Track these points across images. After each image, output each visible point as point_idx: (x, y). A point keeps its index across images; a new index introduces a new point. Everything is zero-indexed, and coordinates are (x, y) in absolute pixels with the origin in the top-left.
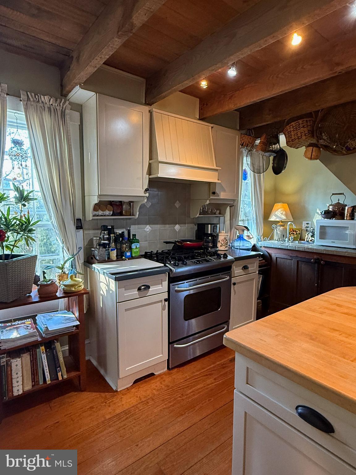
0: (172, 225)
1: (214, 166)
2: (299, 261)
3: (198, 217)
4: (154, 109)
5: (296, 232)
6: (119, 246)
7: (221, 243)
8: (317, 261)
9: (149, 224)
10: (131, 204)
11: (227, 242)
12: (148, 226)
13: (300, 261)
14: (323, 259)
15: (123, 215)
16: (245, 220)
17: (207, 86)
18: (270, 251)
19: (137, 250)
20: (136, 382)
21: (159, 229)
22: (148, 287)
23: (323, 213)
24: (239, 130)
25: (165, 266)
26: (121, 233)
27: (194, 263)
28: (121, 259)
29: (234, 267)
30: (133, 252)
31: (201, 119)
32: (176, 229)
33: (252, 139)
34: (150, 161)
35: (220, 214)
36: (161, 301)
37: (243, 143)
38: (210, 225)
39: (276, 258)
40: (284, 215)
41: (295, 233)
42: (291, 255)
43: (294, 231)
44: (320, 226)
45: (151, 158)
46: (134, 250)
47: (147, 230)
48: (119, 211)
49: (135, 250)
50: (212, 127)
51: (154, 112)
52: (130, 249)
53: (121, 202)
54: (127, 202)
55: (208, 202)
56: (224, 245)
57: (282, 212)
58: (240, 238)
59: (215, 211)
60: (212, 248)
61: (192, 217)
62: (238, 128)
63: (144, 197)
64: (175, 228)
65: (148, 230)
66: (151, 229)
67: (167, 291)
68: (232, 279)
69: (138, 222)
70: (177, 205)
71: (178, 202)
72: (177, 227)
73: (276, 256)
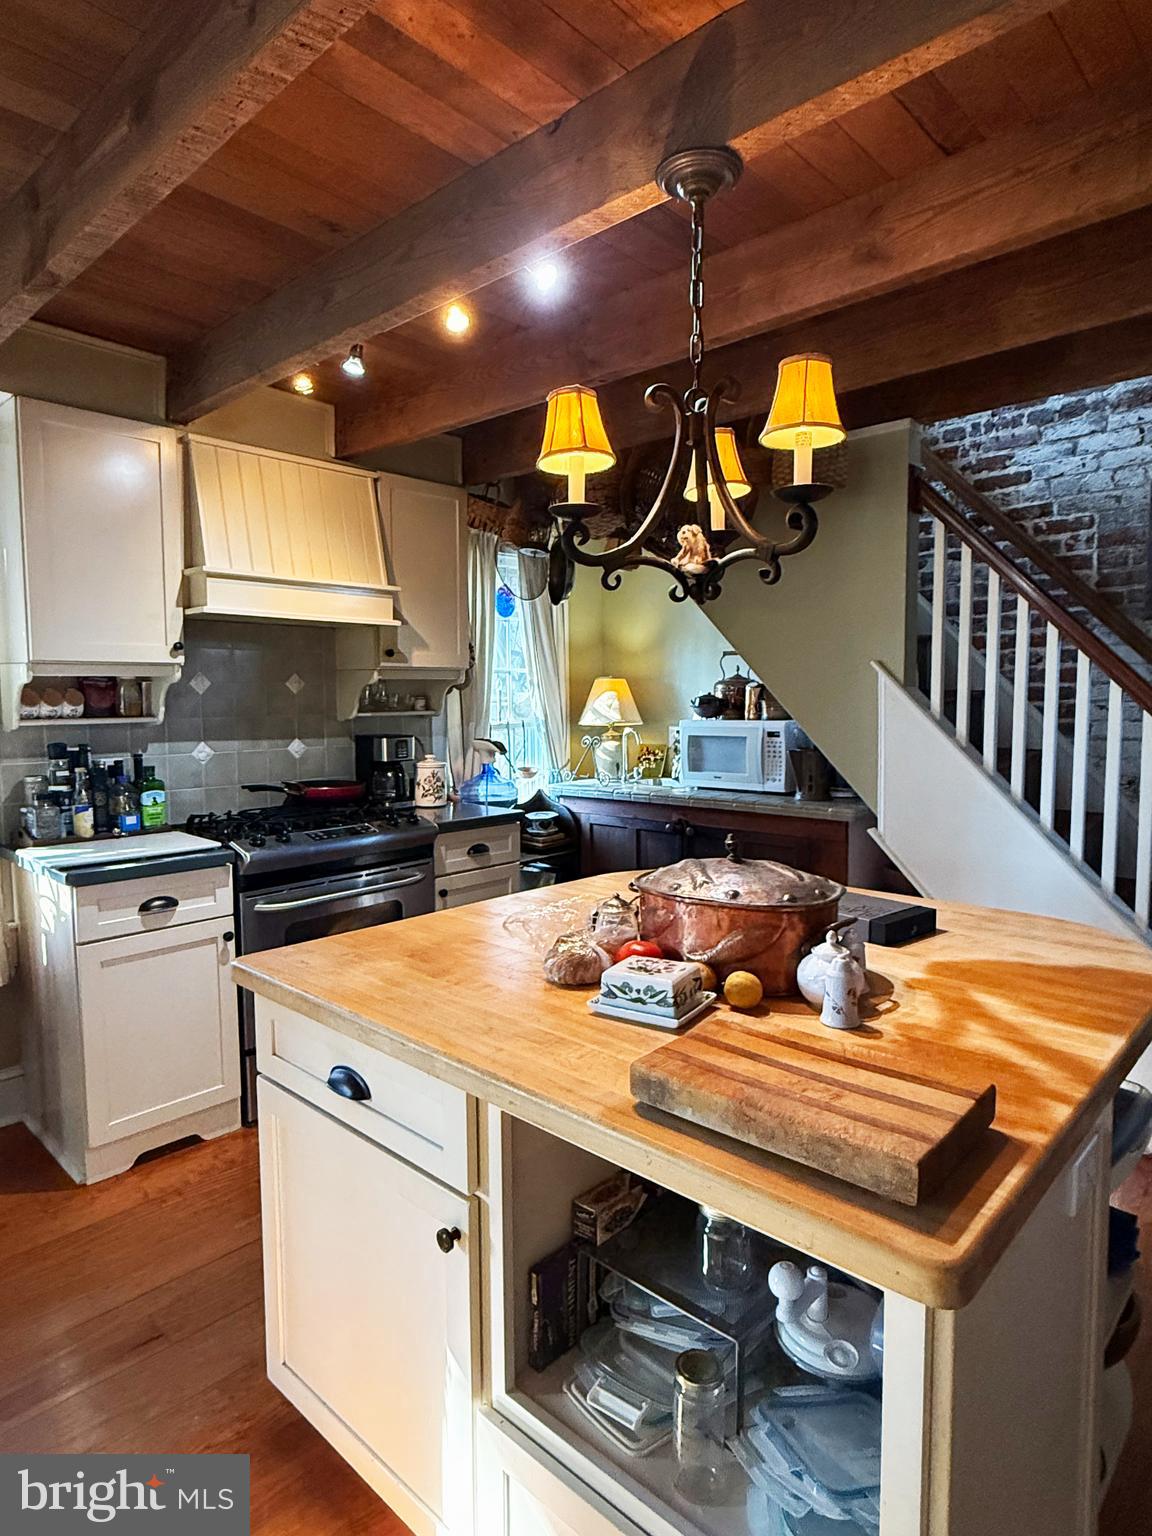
0: (280, 742)
1: (381, 583)
2: (640, 830)
3: (357, 718)
4: (191, 436)
5: (655, 755)
6: (100, 798)
7: (424, 789)
8: (677, 826)
9: (205, 740)
10: (144, 683)
11: (439, 784)
12: (203, 743)
13: (645, 830)
14: (691, 823)
15: (121, 716)
16: (516, 725)
17: (312, 391)
18: (576, 807)
19: (159, 809)
20: (145, 1159)
21: (238, 753)
22: (171, 903)
23: (697, 704)
24: (463, 485)
25: (226, 847)
26: (112, 764)
27: (313, 838)
28: (110, 835)
29: (443, 848)
30: (145, 814)
31: (344, 456)
32: (293, 753)
33: (495, 510)
34: (188, 572)
35: (427, 707)
36: (214, 940)
37: (474, 519)
38: (385, 740)
39: (591, 825)
40: (614, 709)
41: (652, 758)
42: (622, 815)
43: (649, 754)
44: (689, 737)
45: (189, 562)
46: (148, 809)
47: (200, 755)
48: (105, 705)
49: (151, 810)
50: (376, 481)
51: (193, 443)
52: (138, 807)
53: (113, 679)
54: (130, 680)
55: (376, 677)
56: (431, 792)
57: (610, 702)
58: (487, 772)
59: (410, 700)
60: (393, 800)
61: (341, 718)
62: (460, 482)
63: (172, 665)
64: (289, 748)
65: (202, 756)
66: (213, 752)
67: (232, 912)
68: (437, 880)
69: (167, 733)
70: (294, 685)
71: (295, 677)
72: (296, 747)
73: (589, 819)
